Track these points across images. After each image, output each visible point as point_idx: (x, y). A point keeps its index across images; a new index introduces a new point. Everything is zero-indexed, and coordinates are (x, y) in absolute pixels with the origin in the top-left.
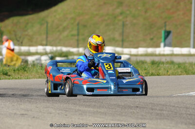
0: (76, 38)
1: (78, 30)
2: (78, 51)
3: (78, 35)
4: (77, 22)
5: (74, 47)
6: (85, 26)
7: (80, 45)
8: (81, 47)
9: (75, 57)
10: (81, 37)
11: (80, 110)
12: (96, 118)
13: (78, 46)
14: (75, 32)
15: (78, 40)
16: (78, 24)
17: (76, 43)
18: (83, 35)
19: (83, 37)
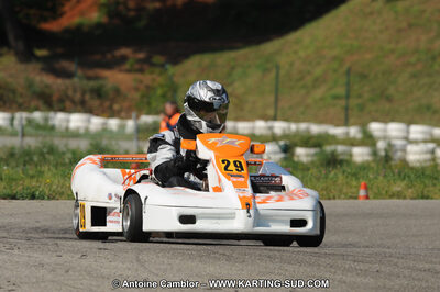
0: (343, 103)
1: (348, 84)
2: (347, 133)
3: (348, 97)
4: (345, 68)
5: (337, 125)
6: (363, 76)
7: (352, 120)
8: (353, 125)
9: (340, 148)
10: (354, 102)
11: (345, 282)
13: (346, 123)
14: (341, 91)
15: (347, 109)
16: (348, 72)
17: (342, 116)
18: (360, 96)
19: (360, 101)
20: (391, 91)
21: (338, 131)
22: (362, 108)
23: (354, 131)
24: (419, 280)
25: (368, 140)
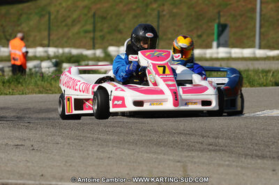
0: (91, 35)
1: (94, 24)
2: (95, 54)
3: (94, 31)
4: (92, 13)
5: (88, 49)
6: (104, 18)
7: (97, 46)
8: (98, 48)
10: (98, 34)
11: (100, 139)
12: (123, 151)
13: (94, 48)
14: (89, 27)
15: (94, 39)
16: (94, 15)
17: (91, 43)
18: (101, 31)
19: (101, 34)
20: (121, 26)
21: (89, 53)
22: (103, 38)
23: (99, 53)
24: (145, 136)
25: (108, 58)
